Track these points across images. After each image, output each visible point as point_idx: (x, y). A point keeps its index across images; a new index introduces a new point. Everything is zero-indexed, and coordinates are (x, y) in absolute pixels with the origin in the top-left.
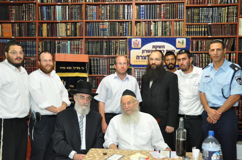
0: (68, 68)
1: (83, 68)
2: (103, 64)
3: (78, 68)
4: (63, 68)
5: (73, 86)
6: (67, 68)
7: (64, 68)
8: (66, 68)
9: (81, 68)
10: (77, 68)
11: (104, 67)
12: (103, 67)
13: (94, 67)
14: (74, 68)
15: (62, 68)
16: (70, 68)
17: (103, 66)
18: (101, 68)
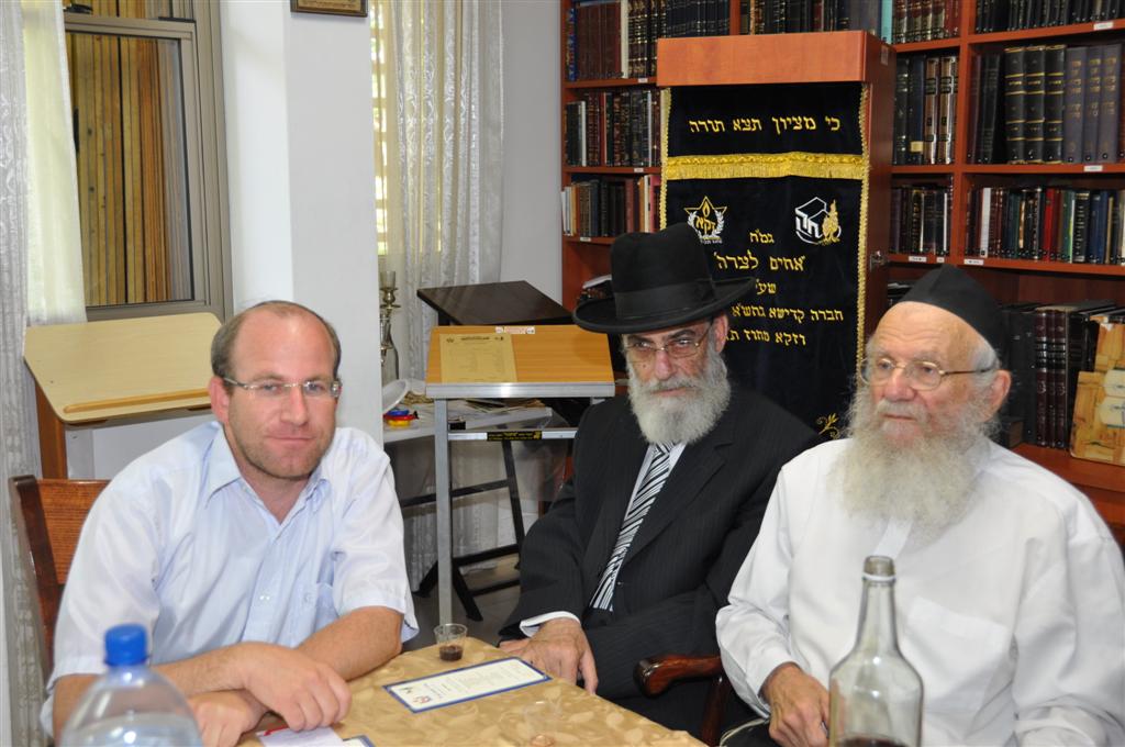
0: (742, 125)
1: (835, 122)
2: (1087, 85)
3: (803, 123)
4: (709, 126)
5: (767, 239)
6: (736, 126)
7: (717, 125)
8: (729, 126)
9: (820, 122)
10: (794, 124)
11: (1095, 105)
12: (1086, 110)
13: (1030, 115)
14: (781, 124)
15: (702, 127)
16: (753, 124)
17: (1087, 98)
18: (1078, 115)
